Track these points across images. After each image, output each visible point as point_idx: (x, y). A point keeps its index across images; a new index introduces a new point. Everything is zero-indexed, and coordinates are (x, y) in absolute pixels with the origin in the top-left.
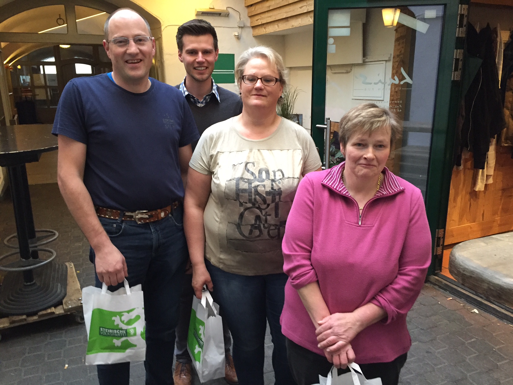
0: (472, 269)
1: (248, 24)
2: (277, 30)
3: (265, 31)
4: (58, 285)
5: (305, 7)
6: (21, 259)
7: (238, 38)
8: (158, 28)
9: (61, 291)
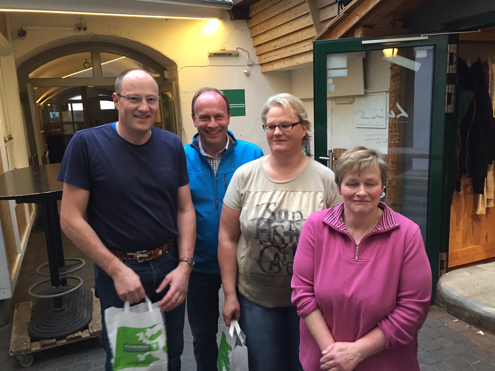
0: (455, 298)
1: (257, 62)
2: (283, 67)
3: (272, 67)
4: (84, 310)
5: (308, 46)
6: (51, 287)
7: (248, 75)
8: (174, 70)
9: (87, 316)
